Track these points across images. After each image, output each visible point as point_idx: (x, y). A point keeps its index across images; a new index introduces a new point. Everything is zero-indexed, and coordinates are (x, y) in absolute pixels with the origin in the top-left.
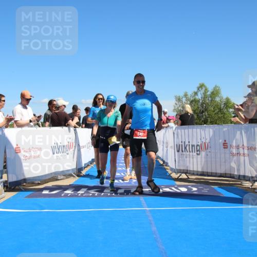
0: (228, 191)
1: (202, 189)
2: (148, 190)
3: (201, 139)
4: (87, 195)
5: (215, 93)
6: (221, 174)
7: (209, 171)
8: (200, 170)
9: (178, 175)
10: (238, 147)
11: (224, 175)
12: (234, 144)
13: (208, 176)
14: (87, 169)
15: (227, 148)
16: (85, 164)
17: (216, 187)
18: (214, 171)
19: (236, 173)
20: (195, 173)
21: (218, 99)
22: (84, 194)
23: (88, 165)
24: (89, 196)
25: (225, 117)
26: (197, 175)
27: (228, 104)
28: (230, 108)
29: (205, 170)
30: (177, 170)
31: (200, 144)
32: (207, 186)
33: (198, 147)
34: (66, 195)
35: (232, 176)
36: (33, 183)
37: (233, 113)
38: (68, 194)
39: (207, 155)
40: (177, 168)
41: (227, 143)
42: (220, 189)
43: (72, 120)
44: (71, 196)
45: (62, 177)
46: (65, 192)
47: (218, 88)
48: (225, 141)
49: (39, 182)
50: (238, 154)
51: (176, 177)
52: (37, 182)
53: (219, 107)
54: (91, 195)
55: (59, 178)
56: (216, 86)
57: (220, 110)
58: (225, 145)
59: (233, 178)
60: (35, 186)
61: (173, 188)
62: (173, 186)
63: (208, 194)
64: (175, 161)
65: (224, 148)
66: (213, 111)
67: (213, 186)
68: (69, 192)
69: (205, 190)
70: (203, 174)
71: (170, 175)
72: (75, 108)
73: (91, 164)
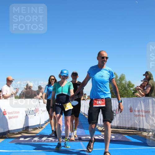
0: (134, 138)
1: (118, 137)
2: (84, 137)
3: (116, 106)
4: (48, 141)
5: (122, 78)
6: (129, 127)
7: (122, 126)
8: (116, 125)
9: (102, 128)
10: (139, 111)
11: (131, 128)
12: (137, 109)
13: (121, 129)
14: (46, 125)
15: (132, 112)
16: (45, 122)
17: (126, 136)
18: (124, 126)
19: (138, 127)
20: (113, 127)
21: (123, 82)
22: (45, 140)
23: (47, 122)
24: (49, 142)
25: (128, 92)
26: (114, 128)
27: (130, 85)
28: (131, 87)
29: (119, 125)
30: (102, 125)
31: (115, 109)
32: (120, 135)
33: (114, 111)
34: (35, 141)
35: (135, 129)
36: (13, 133)
37: (133, 90)
38: (36, 140)
39: (120, 116)
40: (101, 124)
41: (132, 109)
42: (129, 137)
43: (38, 95)
44: (37, 142)
45: (31, 130)
46: (34, 139)
47: (123, 76)
48: (131, 107)
49: (17, 133)
50: (139, 115)
51: (101, 130)
52: (16, 133)
53: (124, 87)
54: (50, 141)
55: (30, 130)
56: (122, 74)
57: (125, 88)
58: (131, 110)
59: (136, 130)
60: (15, 135)
61: (100, 136)
62: (100, 135)
63: (122, 140)
64: (100, 120)
65: (131, 112)
66: (121, 89)
67: (124, 135)
68: (36, 139)
69: (120, 138)
70: (117, 128)
71: (97, 129)
72: (40, 88)
73: (48, 121)
